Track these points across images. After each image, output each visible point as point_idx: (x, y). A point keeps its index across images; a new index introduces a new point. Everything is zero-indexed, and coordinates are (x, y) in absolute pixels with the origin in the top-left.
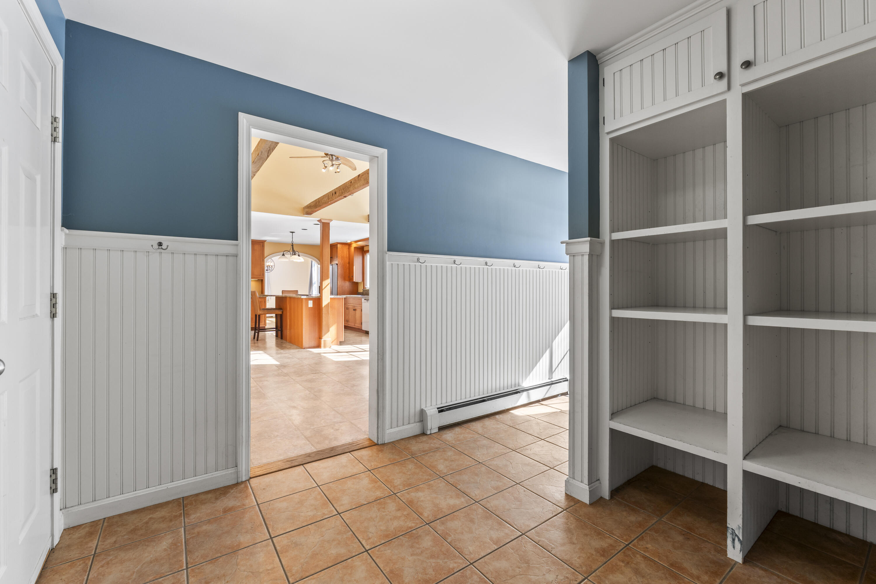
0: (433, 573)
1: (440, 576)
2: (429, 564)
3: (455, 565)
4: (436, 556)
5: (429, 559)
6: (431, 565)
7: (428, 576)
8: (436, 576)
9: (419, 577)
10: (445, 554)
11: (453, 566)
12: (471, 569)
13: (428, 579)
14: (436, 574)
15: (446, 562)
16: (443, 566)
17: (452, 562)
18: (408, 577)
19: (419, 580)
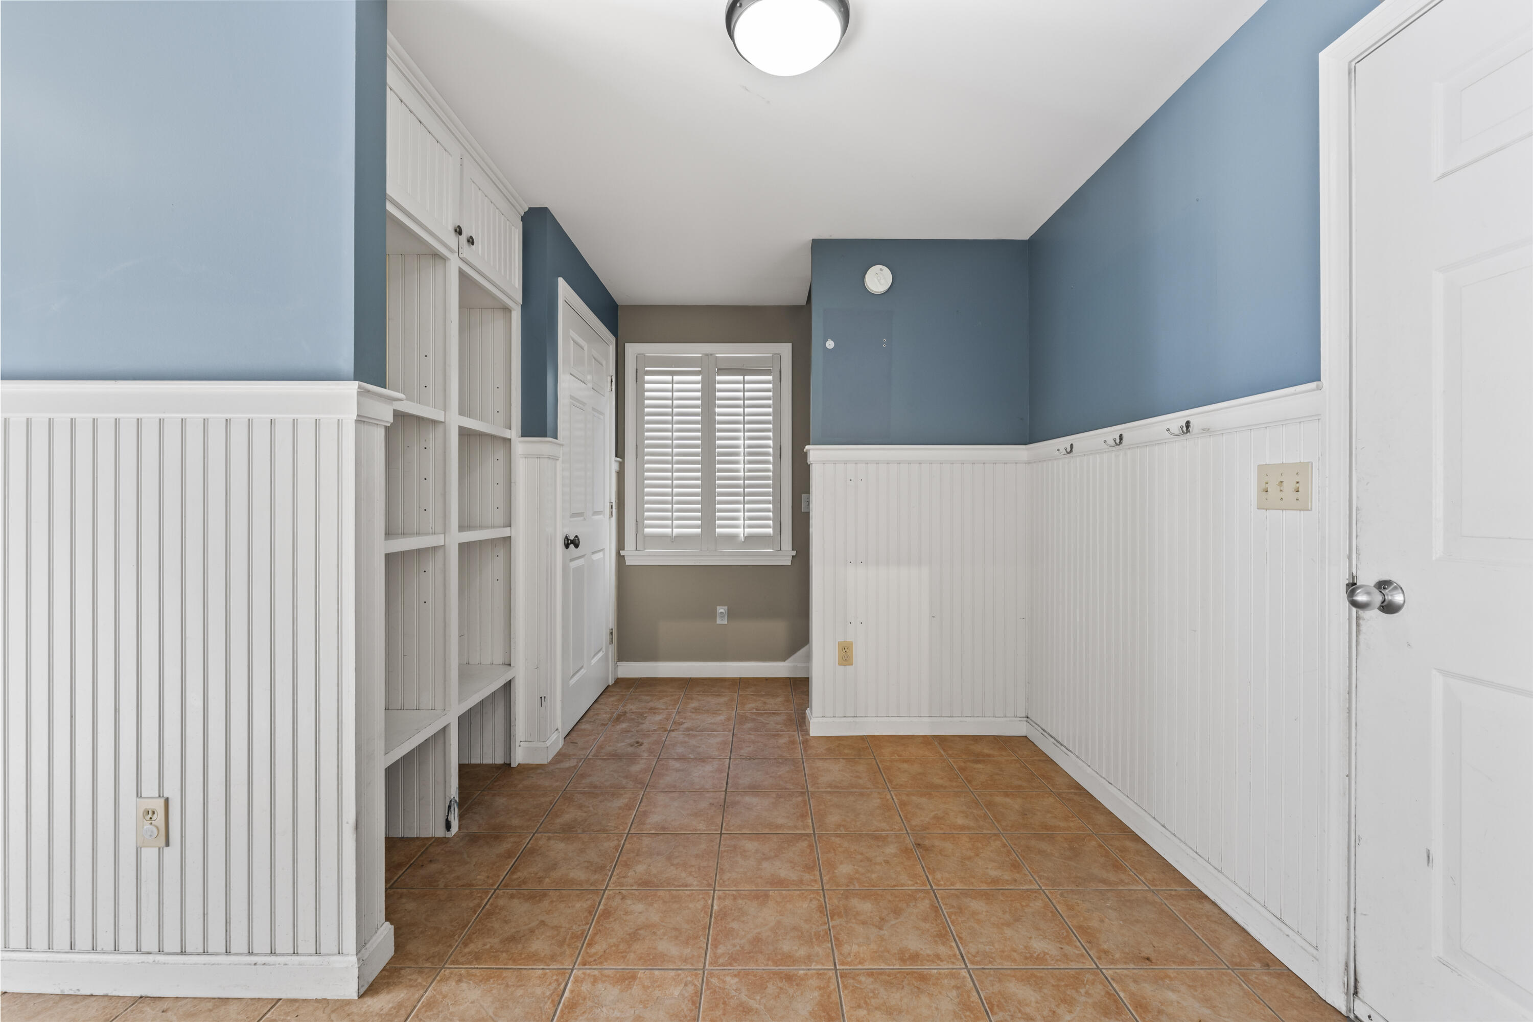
0: (770, 985)
1: (764, 976)
2: (763, 1001)
3: (728, 979)
4: (741, 1009)
5: (757, 1009)
6: (761, 998)
7: (780, 985)
8: (770, 978)
9: (795, 989)
10: (724, 1003)
11: (733, 979)
12: (713, 962)
13: (784, 980)
14: (767, 981)
15: (736, 990)
16: (746, 987)
17: (727, 987)
18: (811, 997)
19: (797, 985)
